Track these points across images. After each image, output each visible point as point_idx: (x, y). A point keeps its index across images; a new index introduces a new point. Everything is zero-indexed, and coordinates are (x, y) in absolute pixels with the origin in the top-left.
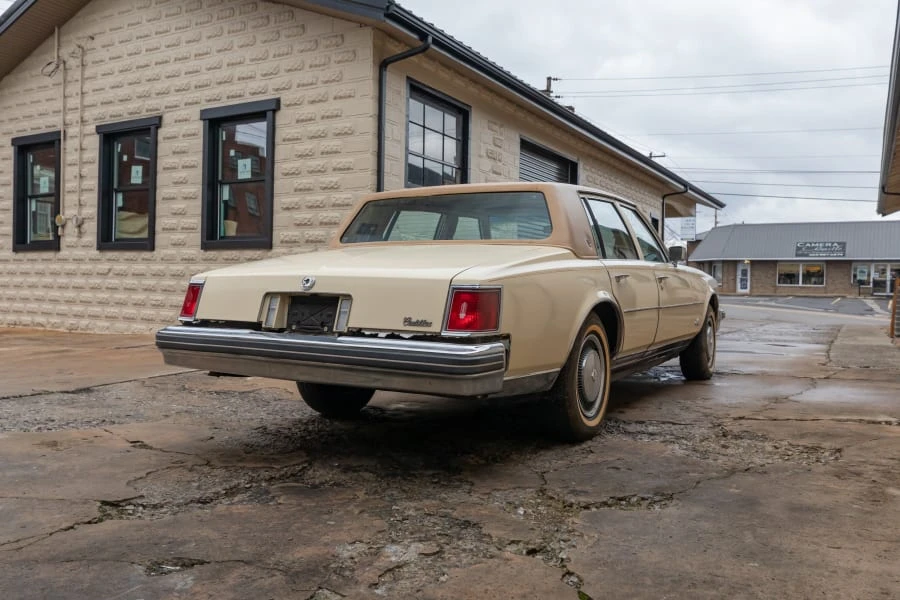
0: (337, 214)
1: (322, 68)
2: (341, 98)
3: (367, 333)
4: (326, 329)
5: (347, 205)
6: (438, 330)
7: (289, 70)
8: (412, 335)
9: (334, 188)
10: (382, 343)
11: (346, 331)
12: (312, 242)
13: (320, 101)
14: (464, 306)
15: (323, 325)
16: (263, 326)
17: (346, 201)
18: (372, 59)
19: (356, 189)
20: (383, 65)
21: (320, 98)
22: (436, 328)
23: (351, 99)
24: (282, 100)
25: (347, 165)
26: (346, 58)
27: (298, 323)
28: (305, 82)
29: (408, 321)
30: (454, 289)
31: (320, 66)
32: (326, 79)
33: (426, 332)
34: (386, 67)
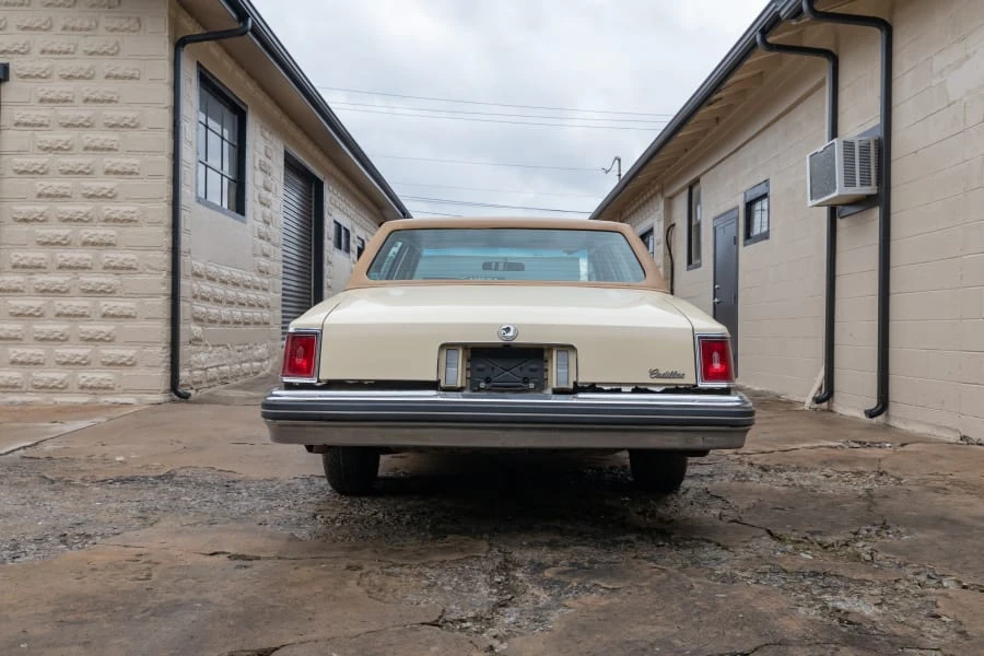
0: (112, 232)
1: (83, 33)
2: (117, 77)
3: (606, 388)
4: (532, 385)
5: (130, 221)
6: (694, 382)
7: (25, 28)
8: (663, 388)
9: (109, 196)
10: (627, 398)
11: (571, 386)
12: (70, 267)
13: (81, 77)
14: (716, 355)
15: (526, 380)
16: (442, 384)
17: (129, 216)
18: (167, 34)
19: (144, 200)
20: (179, 44)
21: (83, 73)
22: (690, 379)
23: (134, 81)
24: (11, 67)
25: (129, 168)
26: (126, 26)
27: (488, 380)
28: (55, 48)
29: (654, 373)
30: (700, 337)
31: (81, 30)
32: (93, 50)
33: (677, 385)
34: (184, 45)
